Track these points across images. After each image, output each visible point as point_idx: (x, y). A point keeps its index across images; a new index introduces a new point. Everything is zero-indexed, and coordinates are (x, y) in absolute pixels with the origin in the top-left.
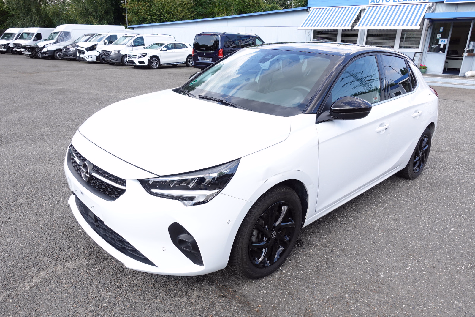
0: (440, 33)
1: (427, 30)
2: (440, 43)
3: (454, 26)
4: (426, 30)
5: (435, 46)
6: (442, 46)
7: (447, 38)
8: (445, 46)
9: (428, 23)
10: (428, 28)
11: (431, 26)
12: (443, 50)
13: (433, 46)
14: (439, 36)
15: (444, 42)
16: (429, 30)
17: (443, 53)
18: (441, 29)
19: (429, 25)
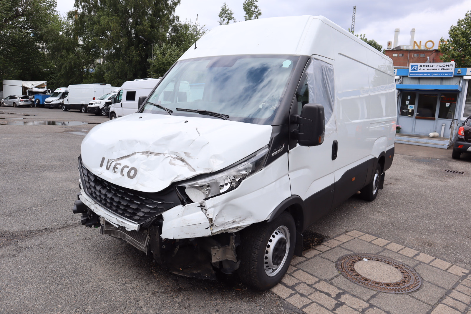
0: (408, 100)
1: (398, 98)
2: (409, 108)
5: (405, 111)
6: (410, 111)
7: (414, 104)
8: (413, 111)
9: (399, 92)
10: (398, 96)
12: (412, 114)
13: (403, 111)
14: (407, 102)
17: (412, 117)
18: (409, 98)
19: (399, 94)
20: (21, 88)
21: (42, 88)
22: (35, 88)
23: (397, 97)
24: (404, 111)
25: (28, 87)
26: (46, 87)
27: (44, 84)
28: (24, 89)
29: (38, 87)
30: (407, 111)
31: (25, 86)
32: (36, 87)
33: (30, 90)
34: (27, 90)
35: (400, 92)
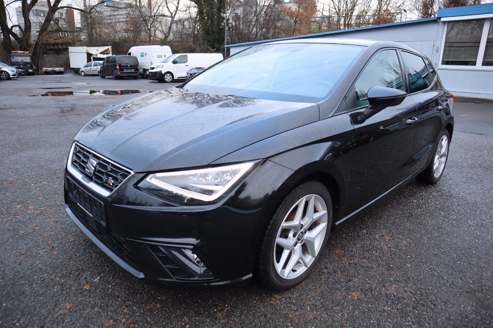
20: (86, 55)
21: (107, 54)
22: (99, 54)
25: (92, 53)
26: (111, 53)
27: (108, 49)
28: (89, 55)
29: (102, 53)
31: (90, 52)
32: (101, 53)
33: (95, 56)
34: (92, 57)
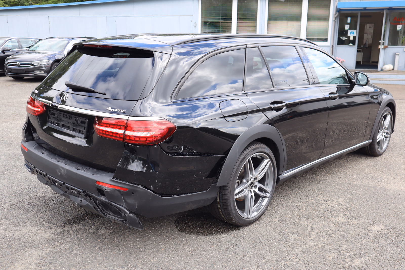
0: (348, 24)
2: (349, 35)
3: (361, 16)
4: (333, 21)
5: (344, 38)
6: (351, 39)
7: (356, 29)
8: (354, 38)
10: (336, 18)
11: (338, 16)
12: (353, 42)
14: (347, 27)
15: (353, 34)
16: (336, 21)
17: (354, 46)
18: (349, 20)
19: (336, 15)
23: (334, 19)
24: (342, 39)
30: (346, 39)
35: (337, 13)
